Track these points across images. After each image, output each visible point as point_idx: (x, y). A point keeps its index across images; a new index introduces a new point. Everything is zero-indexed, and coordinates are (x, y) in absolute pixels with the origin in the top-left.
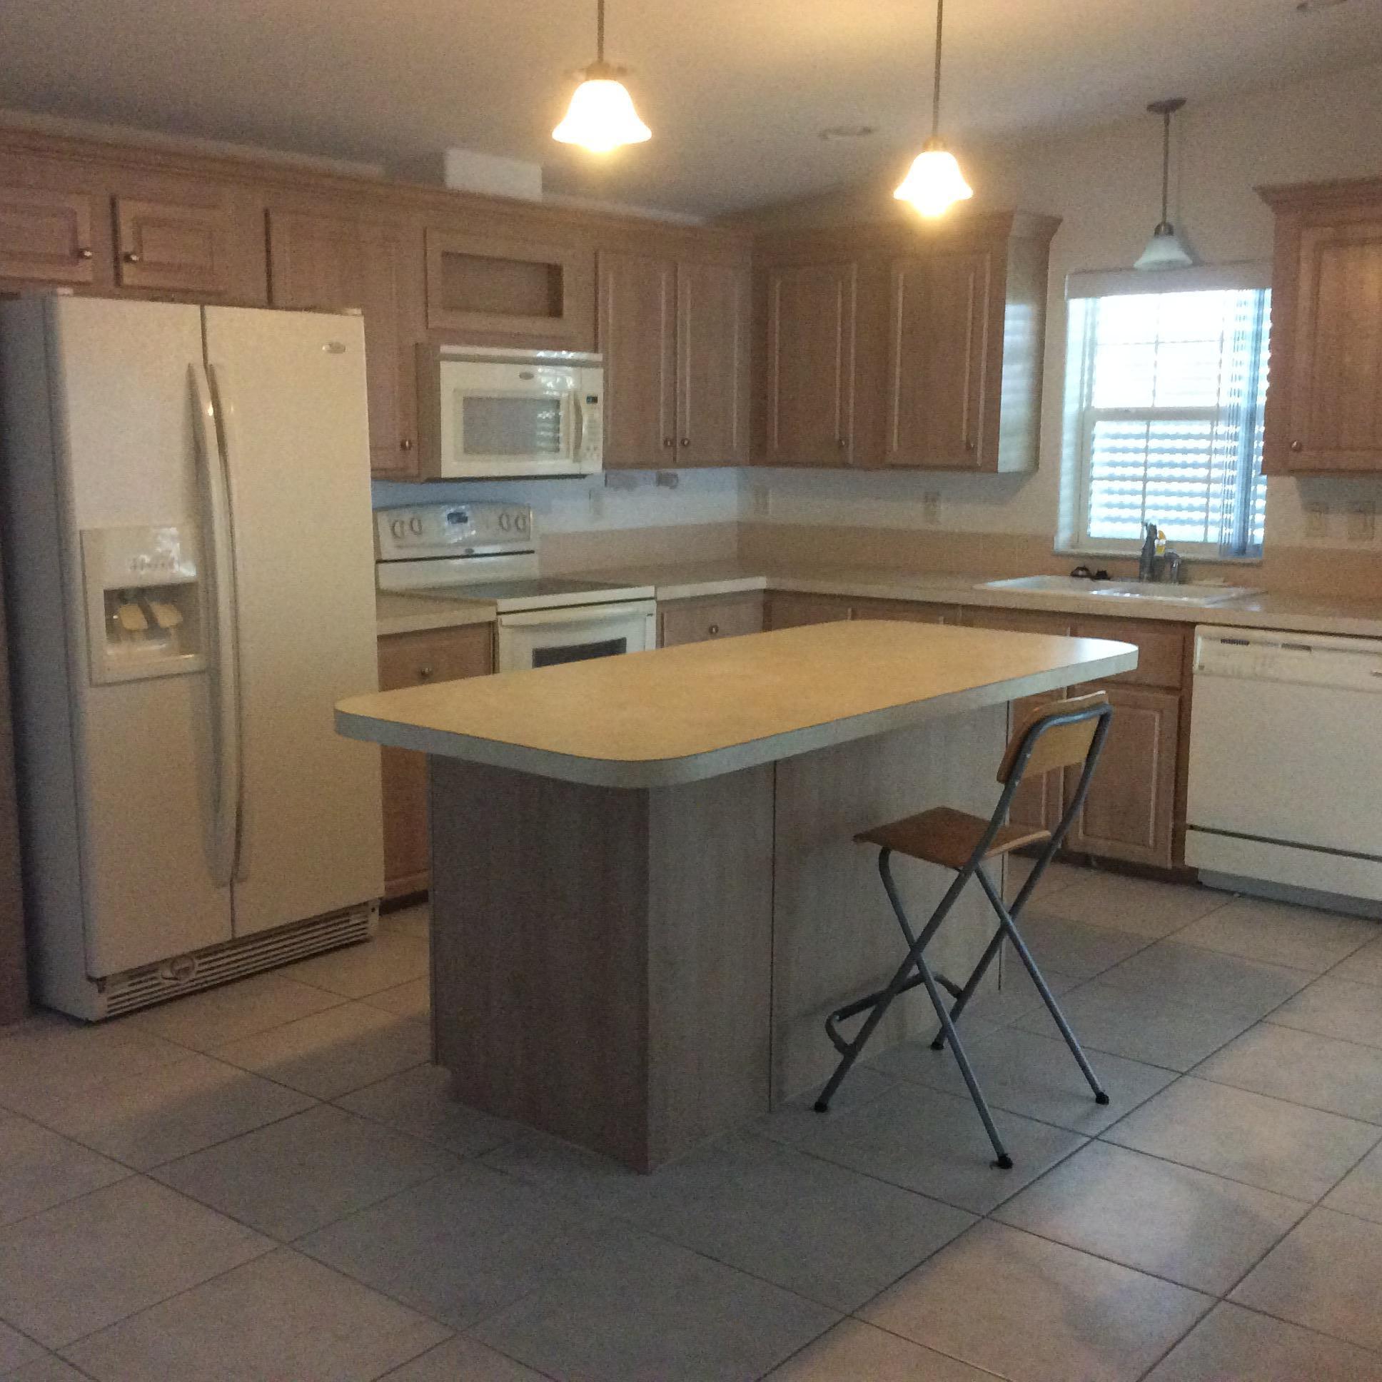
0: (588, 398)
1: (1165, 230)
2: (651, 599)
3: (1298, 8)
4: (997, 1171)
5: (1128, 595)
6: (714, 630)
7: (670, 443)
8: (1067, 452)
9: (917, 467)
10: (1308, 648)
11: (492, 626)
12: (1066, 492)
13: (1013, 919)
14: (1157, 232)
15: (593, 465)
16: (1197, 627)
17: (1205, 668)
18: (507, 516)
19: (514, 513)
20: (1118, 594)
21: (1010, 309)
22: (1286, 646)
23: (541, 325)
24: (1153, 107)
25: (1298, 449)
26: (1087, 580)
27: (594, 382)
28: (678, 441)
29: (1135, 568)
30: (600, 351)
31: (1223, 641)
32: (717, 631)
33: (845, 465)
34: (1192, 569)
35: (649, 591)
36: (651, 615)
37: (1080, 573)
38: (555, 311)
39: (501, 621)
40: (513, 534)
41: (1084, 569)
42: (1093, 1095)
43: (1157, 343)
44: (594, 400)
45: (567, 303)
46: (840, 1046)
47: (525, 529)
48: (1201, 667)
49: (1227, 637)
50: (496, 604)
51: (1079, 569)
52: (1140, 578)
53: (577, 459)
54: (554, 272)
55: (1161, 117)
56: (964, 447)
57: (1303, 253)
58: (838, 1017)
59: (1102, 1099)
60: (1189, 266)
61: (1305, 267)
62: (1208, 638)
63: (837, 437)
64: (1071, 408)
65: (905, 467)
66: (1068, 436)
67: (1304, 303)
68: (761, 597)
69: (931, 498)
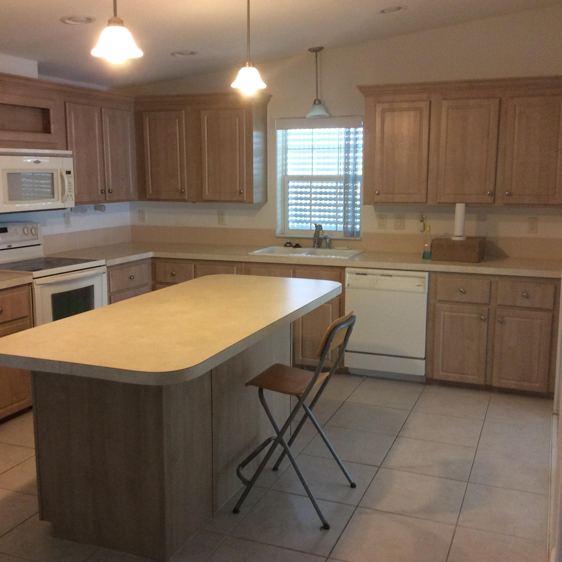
0: (66, 172)
1: (318, 102)
2: (104, 265)
3: (381, 11)
4: (323, 531)
5: (309, 255)
6: (132, 277)
7: (103, 192)
8: (279, 194)
9: (217, 201)
10: (391, 276)
11: (30, 284)
12: (279, 211)
13: (311, 410)
14: (315, 103)
15: (71, 203)
16: (346, 269)
17: (350, 285)
18: (27, 228)
19: (30, 226)
20: (305, 255)
21: (255, 134)
22: (381, 275)
23: (41, 137)
24: (310, 50)
25: (378, 194)
26: (291, 248)
27: (68, 164)
28: (107, 190)
29: (311, 242)
30: (69, 149)
31: (357, 274)
32: (133, 277)
33: (185, 200)
34: (334, 243)
35: (102, 262)
36: (105, 273)
37: (288, 245)
38: (47, 130)
39: (35, 282)
40: (30, 236)
41: (289, 243)
42: (350, 484)
43: (313, 149)
44: (68, 173)
45: (52, 127)
46: (244, 481)
47: (36, 234)
48: (349, 285)
49: (358, 272)
50: (32, 274)
51: (287, 243)
52: (314, 247)
53: (63, 202)
54: (45, 112)
55: (314, 53)
56: (238, 192)
57: (377, 114)
58: (241, 468)
59: (353, 486)
60: (328, 118)
61: (378, 120)
62: (350, 273)
63: (180, 189)
64: (279, 176)
65: (212, 201)
66: (279, 187)
67: (378, 135)
68: (150, 261)
69: (221, 214)
